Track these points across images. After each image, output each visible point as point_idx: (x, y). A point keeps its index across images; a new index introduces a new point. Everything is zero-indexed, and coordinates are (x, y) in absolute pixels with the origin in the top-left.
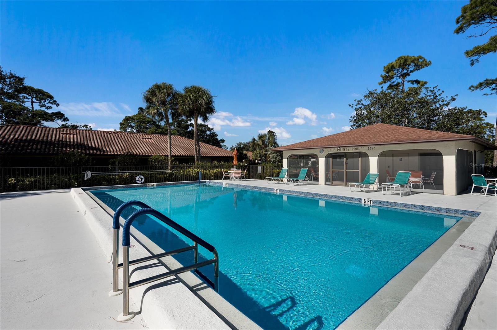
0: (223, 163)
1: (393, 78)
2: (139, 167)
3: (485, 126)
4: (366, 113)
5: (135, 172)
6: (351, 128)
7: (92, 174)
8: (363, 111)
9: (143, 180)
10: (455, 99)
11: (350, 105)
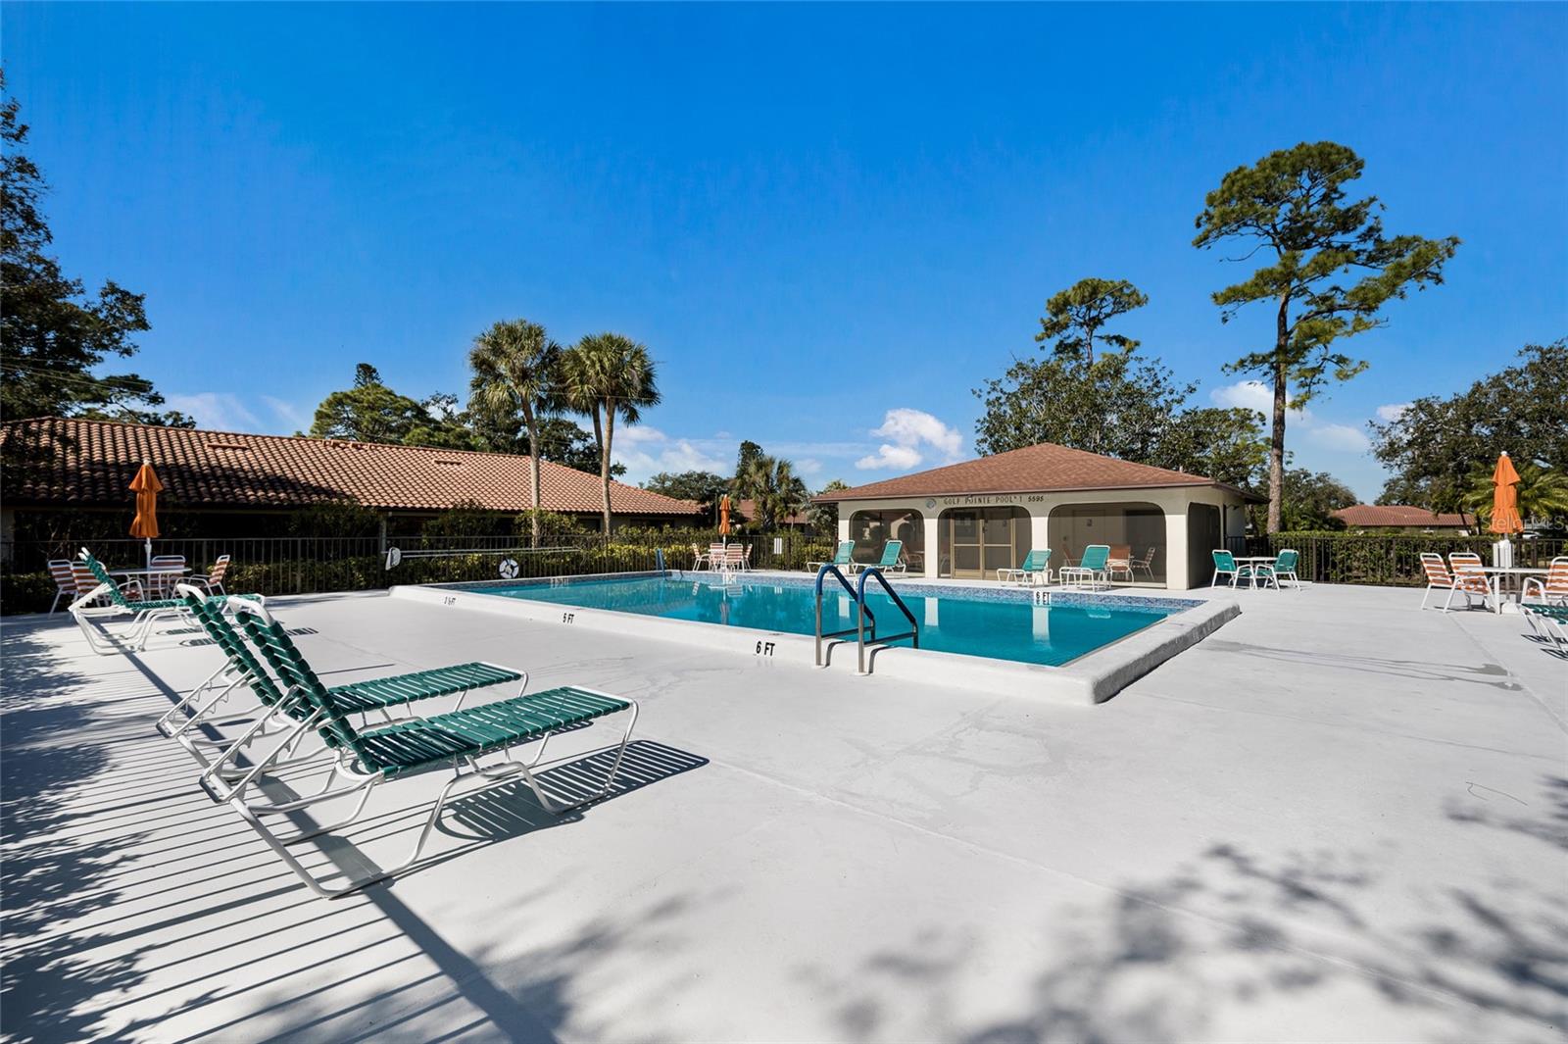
0: (685, 530)
1: (1066, 326)
2: (505, 540)
3: (1263, 447)
4: (1011, 412)
5: (497, 552)
6: (976, 446)
7: (402, 554)
8: (1003, 408)
9: (517, 570)
10: (1195, 389)
11: (974, 393)
